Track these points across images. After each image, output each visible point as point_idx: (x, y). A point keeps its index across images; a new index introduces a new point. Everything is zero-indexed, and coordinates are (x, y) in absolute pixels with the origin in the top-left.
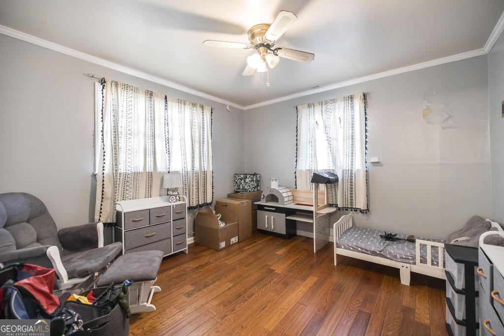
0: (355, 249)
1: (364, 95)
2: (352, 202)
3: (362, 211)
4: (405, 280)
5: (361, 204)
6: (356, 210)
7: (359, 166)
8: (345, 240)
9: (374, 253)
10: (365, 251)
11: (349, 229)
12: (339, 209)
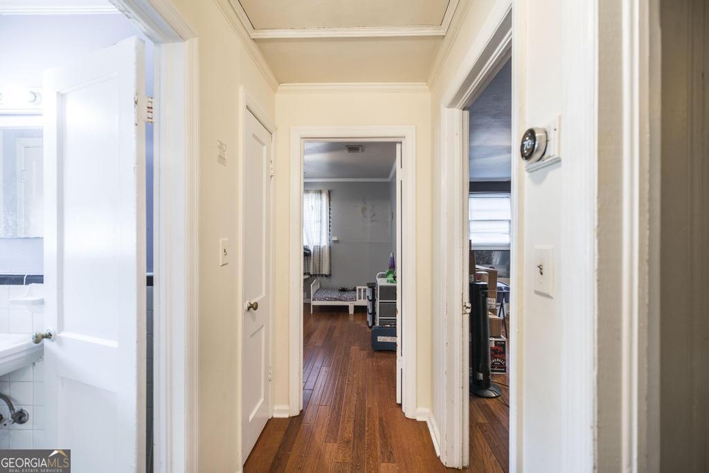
0: (325, 300)
1: (329, 192)
2: (320, 270)
3: (326, 276)
4: (351, 311)
5: (325, 271)
6: (322, 275)
7: (324, 243)
8: (318, 295)
9: (336, 299)
10: (330, 299)
11: (318, 290)
12: (311, 276)
